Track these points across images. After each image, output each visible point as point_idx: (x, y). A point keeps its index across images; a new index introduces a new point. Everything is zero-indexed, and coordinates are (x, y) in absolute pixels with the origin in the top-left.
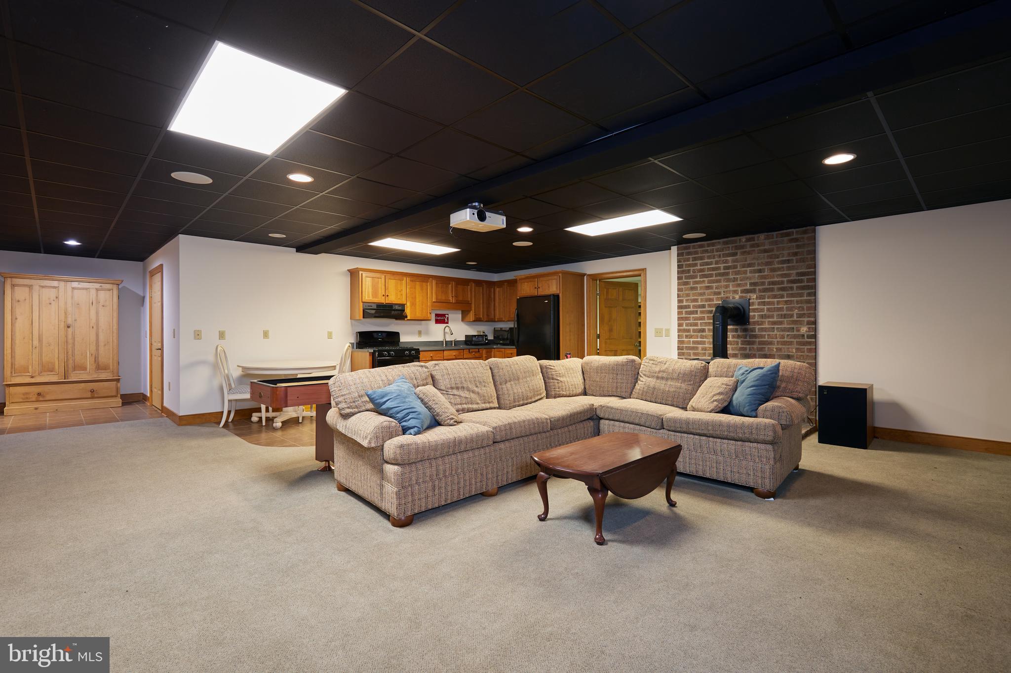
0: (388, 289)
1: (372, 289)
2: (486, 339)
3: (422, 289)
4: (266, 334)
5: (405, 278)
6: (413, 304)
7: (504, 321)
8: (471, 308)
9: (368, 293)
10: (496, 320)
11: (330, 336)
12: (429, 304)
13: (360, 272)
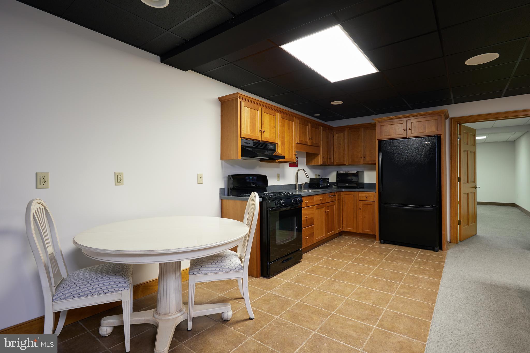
0: (263, 124)
1: (250, 122)
2: (328, 182)
3: (289, 129)
4: (118, 179)
5: (277, 114)
6: (283, 144)
7: (345, 165)
8: (319, 150)
9: (247, 126)
10: (335, 164)
11: (200, 180)
12: (294, 144)
13: (239, 100)
